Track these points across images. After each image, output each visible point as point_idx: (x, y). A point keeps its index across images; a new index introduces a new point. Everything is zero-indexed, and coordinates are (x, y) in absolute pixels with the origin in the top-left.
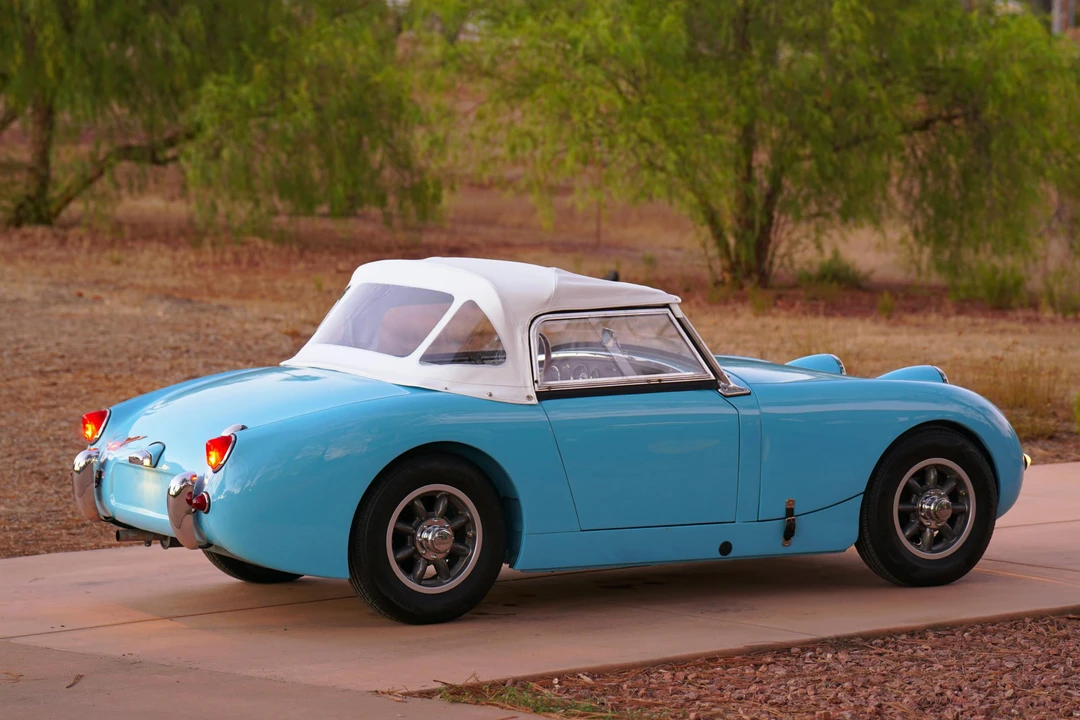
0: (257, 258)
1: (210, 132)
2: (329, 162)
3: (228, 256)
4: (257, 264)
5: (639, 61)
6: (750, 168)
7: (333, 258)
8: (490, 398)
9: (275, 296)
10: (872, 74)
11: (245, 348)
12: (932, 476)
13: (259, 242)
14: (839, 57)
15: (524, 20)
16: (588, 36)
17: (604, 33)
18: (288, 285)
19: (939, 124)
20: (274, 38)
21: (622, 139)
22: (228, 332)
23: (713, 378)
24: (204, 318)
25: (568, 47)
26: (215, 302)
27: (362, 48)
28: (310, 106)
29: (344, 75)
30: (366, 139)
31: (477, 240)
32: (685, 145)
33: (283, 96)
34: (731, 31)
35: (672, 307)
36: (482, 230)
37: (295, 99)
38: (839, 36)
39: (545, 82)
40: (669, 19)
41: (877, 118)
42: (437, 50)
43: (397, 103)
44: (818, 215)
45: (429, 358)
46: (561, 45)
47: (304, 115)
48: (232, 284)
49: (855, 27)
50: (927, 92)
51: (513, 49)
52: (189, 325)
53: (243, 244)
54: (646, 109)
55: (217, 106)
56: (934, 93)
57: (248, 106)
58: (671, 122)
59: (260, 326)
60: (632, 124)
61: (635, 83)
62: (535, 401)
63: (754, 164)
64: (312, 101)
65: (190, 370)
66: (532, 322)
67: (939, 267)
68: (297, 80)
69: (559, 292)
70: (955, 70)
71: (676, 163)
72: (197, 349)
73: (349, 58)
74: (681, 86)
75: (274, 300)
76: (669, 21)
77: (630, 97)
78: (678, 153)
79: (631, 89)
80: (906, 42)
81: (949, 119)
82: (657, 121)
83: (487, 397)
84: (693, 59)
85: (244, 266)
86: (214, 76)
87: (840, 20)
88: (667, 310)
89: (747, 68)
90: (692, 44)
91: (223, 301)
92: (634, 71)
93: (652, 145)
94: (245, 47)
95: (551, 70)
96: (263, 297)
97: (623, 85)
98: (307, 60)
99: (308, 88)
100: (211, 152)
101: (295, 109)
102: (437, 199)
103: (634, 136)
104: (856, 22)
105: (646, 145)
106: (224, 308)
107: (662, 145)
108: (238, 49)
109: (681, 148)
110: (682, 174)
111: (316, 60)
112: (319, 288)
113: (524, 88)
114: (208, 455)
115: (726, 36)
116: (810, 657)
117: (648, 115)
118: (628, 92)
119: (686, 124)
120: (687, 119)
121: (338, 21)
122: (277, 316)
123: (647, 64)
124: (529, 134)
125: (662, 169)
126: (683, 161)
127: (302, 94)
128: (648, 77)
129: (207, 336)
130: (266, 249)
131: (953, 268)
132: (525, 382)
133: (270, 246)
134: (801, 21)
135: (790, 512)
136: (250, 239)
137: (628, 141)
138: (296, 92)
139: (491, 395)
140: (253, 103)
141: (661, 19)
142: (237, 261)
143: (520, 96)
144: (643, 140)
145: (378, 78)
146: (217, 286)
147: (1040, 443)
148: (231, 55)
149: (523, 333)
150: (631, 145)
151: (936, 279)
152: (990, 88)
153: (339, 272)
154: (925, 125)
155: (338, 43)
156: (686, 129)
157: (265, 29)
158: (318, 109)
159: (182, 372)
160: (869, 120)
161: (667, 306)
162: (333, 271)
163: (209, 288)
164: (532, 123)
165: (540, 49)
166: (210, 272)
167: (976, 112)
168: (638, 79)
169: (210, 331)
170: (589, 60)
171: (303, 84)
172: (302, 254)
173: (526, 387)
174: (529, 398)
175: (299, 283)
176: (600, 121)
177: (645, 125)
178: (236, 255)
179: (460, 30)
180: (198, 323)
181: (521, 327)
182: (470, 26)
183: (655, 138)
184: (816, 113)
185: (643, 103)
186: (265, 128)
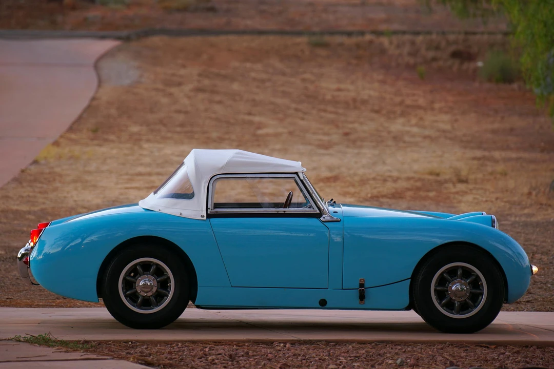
8: (180, 216)
12: (459, 272)
23: (318, 212)
35: (299, 174)
62: (205, 218)
66: (212, 178)
69: (229, 164)
83: (179, 215)
88: (295, 176)
132: (202, 208)
135: (362, 285)
139: (181, 214)
149: (205, 184)
161: (296, 173)
173: (202, 211)
174: (202, 216)
181: (204, 180)
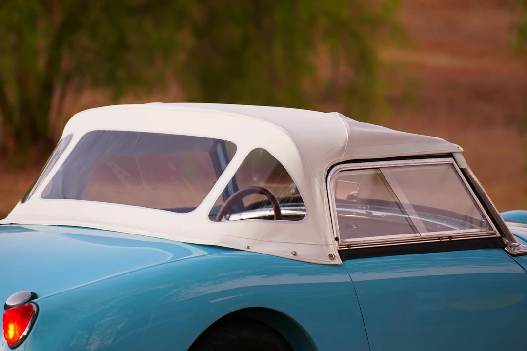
8: (295, 258)
23: (498, 235)
35: (456, 156)
45: (216, 215)
62: (338, 261)
66: (329, 171)
69: (353, 140)
83: (292, 256)
88: (450, 160)
114: (6, 328)
132: (326, 238)
139: (295, 254)
149: (321, 184)
161: (450, 155)
173: (328, 245)
174: (331, 257)
181: (318, 178)
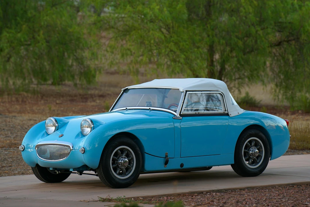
0: (25, 99)
1: (6, 51)
2: (52, 62)
3: (14, 99)
4: (25, 102)
5: (169, 21)
6: (212, 61)
7: (55, 99)
9: (33, 112)
10: (257, 25)
11: (24, 128)
13: (25, 94)
14: (244, 18)
15: (126, 6)
16: (151, 13)
17: (157, 11)
18: (38, 108)
19: (285, 43)
20: (29, 15)
21: (163, 51)
22: (17, 124)
24: (8, 119)
25: (143, 16)
26: (11, 115)
27: (64, 18)
28: (45, 41)
29: (57, 29)
30: (66, 54)
31: (110, 93)
32: (187, 53)
33: (34, 37)
34: (204, 9)
36: (112, 89)
37: (39, 38)
38: (244, 11)
39: (134, 30)
40: (180, 5)
41: (259, 41)
42: (93, 19)
43: (78, 39)
44: (239, 78)
46: (140, 16)
47: (42, 44)
48: (16, 108)
49: (250, 7)
50: (279, 31)
51: (123, 18)
52: (2, 122)
53: (19, 95)
54: (173, 39)
55: (8, 42)
56: (282, 32)
57: (21, 41)
58: (181, 44)
59: (29, 122)
60: (167, 45)
61: (168, 30)
63: (214, 60)
64: (45, 39)
65: (6, 135)
67: (287, 98)
68: (39, 31)
70: (290, 23)
71: (184, 59)
72: (7, 129)
73: (59, 22)
74: (186, 31)
75: (33, 114)
76: (181, 6)
77: (166, 35)
78: (185, 55)
79: (167, 33)
80: (269, 12)
81: (288, 41)
82: (176, 44)
84: (190, 20)
85: (20, 102)
86: (7, 30)
87: (244, 4)
89: (210, 23)
90: (189, 15)
91: (14, 114)
92: (167, 26)
93: (175, 52)
94: (18, 18)
95: (136, 25)
96: (29, 113)
97: (164, 31)
98: (42, 23)
99: (43, 34)
100: (6, 59)
101: (39, 42)
102: (94, 77)
103: (168, 50)
104: (251, 5)
105: (173, 53)
106: (15, 116)
107: (178, 52)
108: (16, 20)
109: (185, 53)
110: (186, 63)
111: (46, 23)
112: (50, 109)
113: (127, 32)
115: (202, 11)
116: (209, 194)
117: (173, 41)
118: (166, 34)
119: (187, 44)
120: (187, 43)
121: (54, 8)
122: (35, 119)
123: (172, 23)
124: (129, 49)
125: (179, 62)
126: (187, 58)
127: (41, 36)
128: (173, 27)
129: (10, 125)
130: (28, 96)
131: (292, 98)
133: (30, 95)
134: (230, 5)
136: (22, 93)
137: (166, 51)
138: (39, 36)
140: (22, 40)
141: (177, 6)
142: (17, 101)
143: (125, 35)
144: (171, 51)
145: (71, 30)
146: (10, 109)
147: (306, 151)
148: (13, 22)
150: (167, 53)
151: (286, 103)
152: (302, 29)
153: (57, 104)
154: (279, 44)
155: (54, 16)
156: (187, 47)
157: (25, 12)
158: (47, 42)
159: (3, 135)
160: (256, 42)
162: (55, 104)
163: (8, 110)
164: (130, 45)
165: (132, 18)
166: (7, 105)
167: (298, 38)
168: (169, 28)
169: (10, 124)
170: (151, 21)
171: (41, 32)
172: (42, 98)
175: (42, 107)
176: (155, 44)
177: (172, 46)
178: (17, 98)
179: (102, 11)
180: (5, 121)
182: (106, 10)
183: (175, 50)
184: (236, 39)
185: (171, 37)
186: (27, 50)
